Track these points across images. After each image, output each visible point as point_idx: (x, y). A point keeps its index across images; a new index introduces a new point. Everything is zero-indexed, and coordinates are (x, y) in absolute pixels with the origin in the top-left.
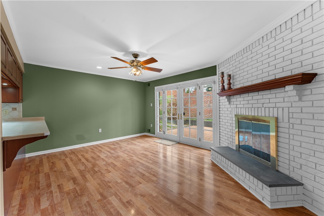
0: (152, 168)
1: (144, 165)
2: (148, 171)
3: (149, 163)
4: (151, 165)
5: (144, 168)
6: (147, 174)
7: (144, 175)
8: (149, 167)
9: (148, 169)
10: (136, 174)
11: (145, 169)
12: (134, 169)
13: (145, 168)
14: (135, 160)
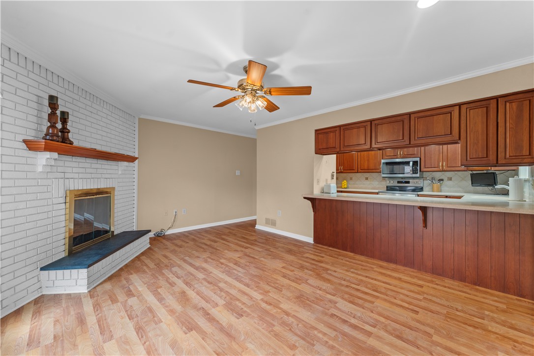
0: (223, 272)
1: (234, 277)
2: (230, 269)
3: (226, 282)
4: (222, 277)
5: (236, 272)
6: (231, 265)
7: (235, 264)
8: (226, 274)
9: (229, 271)
10: (246, 265)
11: (234, 271)
12: (251, 272)
13: (234, 273)
14: (255, 291)
